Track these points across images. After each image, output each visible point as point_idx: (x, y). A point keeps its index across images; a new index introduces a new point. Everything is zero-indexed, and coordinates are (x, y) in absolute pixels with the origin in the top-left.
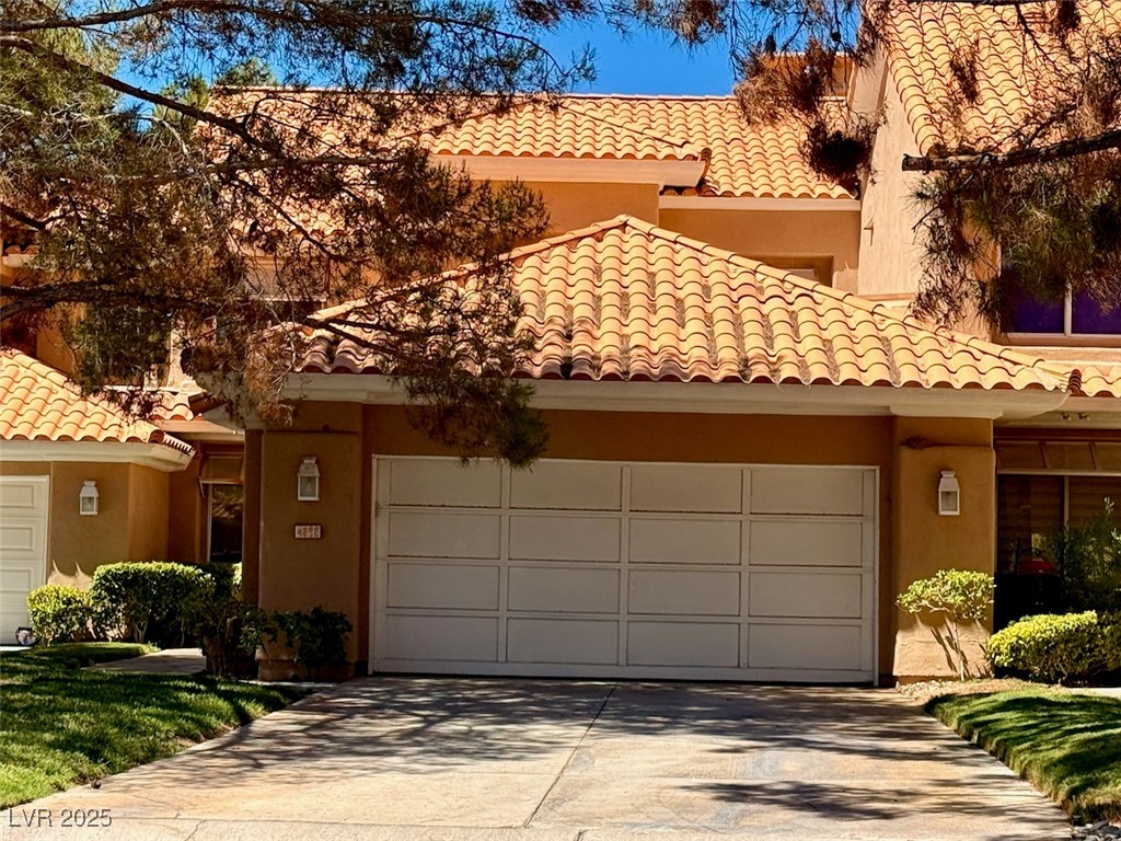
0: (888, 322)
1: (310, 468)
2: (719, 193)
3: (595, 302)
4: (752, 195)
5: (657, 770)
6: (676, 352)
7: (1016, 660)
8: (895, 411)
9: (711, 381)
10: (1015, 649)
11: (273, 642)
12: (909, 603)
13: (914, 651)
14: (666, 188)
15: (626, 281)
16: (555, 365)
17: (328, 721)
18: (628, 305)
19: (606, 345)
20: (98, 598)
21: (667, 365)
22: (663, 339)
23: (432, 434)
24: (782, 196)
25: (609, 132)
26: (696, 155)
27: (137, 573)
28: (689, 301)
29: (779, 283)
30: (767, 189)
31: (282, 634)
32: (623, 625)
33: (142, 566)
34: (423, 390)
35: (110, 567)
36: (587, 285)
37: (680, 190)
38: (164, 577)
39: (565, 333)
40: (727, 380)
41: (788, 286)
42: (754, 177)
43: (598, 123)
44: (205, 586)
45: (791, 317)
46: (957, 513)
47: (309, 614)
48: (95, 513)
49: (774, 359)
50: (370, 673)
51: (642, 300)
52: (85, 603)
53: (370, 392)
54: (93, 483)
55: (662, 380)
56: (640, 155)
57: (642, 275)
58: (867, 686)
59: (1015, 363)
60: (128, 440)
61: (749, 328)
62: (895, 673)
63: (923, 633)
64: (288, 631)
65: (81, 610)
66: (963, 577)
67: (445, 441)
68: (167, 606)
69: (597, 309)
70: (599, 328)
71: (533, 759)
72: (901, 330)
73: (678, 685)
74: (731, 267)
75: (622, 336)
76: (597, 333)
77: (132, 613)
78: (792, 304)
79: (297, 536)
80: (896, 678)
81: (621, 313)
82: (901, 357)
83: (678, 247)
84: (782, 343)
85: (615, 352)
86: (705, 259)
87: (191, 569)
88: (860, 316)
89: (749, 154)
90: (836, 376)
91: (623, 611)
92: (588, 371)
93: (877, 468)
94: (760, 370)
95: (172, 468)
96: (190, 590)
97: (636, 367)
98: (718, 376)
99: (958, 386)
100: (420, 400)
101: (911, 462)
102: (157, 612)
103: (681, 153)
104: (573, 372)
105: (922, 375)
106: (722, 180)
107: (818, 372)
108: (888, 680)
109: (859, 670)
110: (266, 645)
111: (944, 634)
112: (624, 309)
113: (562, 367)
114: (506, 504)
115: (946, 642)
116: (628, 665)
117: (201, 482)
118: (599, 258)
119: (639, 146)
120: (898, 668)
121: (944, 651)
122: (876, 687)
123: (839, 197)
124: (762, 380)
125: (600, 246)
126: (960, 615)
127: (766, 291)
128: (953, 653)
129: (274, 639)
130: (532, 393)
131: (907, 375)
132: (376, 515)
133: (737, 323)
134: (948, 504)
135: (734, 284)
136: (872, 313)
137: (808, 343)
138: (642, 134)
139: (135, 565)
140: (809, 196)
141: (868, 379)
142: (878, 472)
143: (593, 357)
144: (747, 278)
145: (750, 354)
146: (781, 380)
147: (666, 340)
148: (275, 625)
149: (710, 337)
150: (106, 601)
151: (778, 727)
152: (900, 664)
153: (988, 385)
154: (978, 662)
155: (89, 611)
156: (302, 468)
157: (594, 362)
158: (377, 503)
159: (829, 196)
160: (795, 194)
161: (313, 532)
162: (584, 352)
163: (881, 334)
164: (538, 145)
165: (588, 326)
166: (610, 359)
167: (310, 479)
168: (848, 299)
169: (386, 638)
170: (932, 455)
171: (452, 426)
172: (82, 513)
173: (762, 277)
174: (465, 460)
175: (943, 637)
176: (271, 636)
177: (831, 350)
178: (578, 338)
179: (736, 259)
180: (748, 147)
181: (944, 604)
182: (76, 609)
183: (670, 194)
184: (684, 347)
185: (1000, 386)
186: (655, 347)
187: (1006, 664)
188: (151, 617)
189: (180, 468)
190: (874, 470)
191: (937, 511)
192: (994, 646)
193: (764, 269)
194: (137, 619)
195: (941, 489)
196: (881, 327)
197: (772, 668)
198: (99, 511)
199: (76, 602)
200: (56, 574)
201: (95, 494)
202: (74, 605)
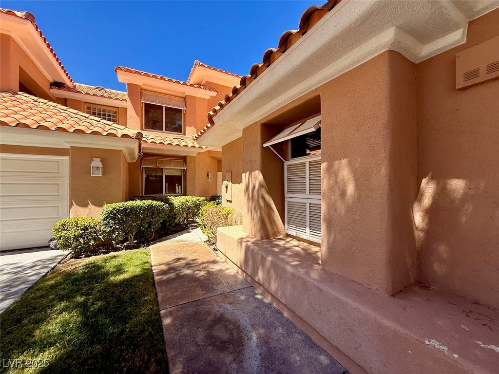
4: (90, 94)
24: (101, 96)
35: (114, 205)
38: (147, 209)
48: (101, 175)
52: (98, 228)
54: (99, 159)
123: (122, 100)
140: (112, 98)
159: (119, 99)
172: (92, 175)
199: (91, 228)
200: (75, 206)
201: (100, 165)
202: (90, 230)
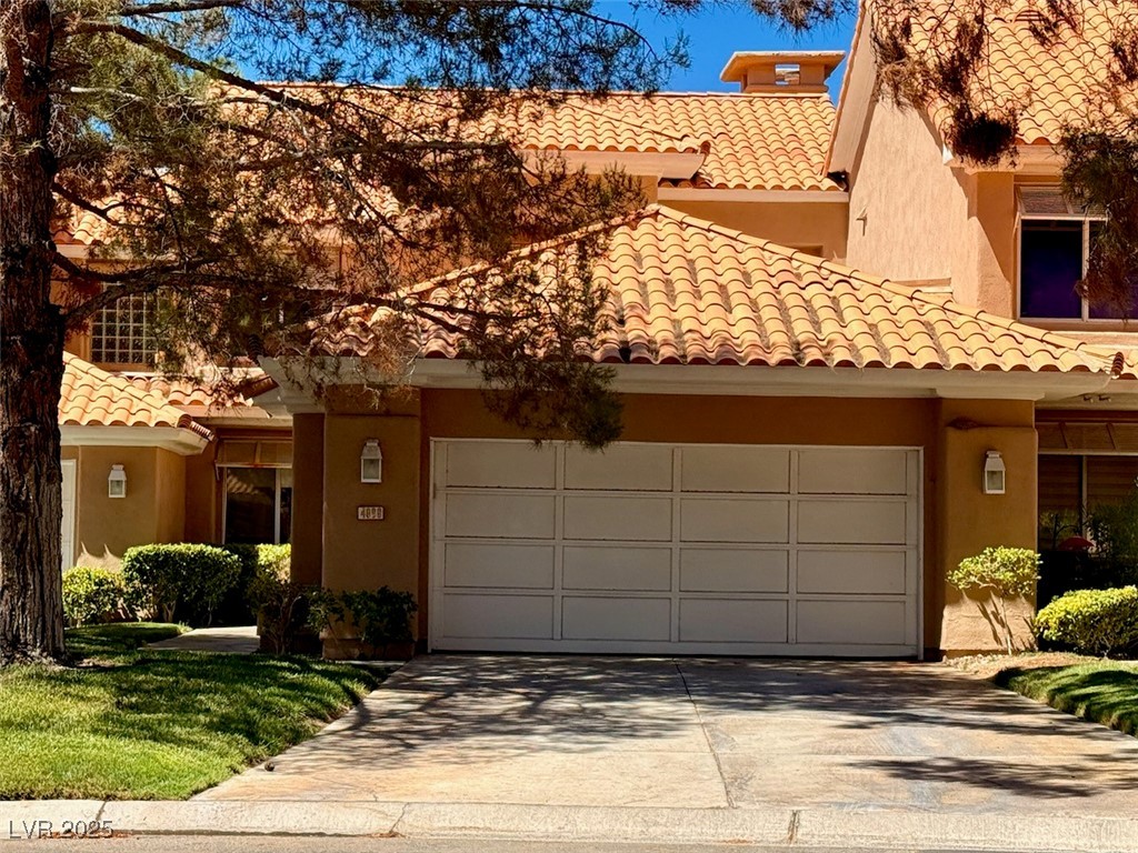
0: (927, 307)
1: (372, 451)
2: (713, 185)
3: (641, 288)
4: (745, 187)
5: (804, 746)
6: (728, 336)
7: (1065, 634)
8: (941, 393)
9: (768, 364)
10: (1063, 623)
11: (340, 622)
12: (959, 580)
13: (960, 625)
14: (663, 180)
15: (667, 268)
16: (614, 349)
17: (436, 699)
18: (673, 291)
19: (659, 329)
20: (130, 580)
21: (723, 349)
22: (714, 323)
23: (506, 417)
24: (773, 188)
25: (608, 126)
26: (696, 148)
27: (167, 555)
28: (732, 288)
29: (816, 269)
30: (758, 182)
31: (348, 614)
32: (675, 602)
33: (172, 548)
34: (501, 373)
35: (140, 548)
36: (631, 272)
37: (675, 182)
38: (194, 559)
39: (617, 317)
40: (784, 363)
41: (824, 273)
42: (744, 170)
43: (596, 117)
44: (232, 568)
45: (833, 302)
46: (1003, 492)
47: (375, 594)
48: (123, 496)
49: (824, 343)
50: (429, 651)
51: (687, 286)
52: (117, 584)
53: (431, 377)
54: (122, 467)
55: (718, 364)
56: (642, 148)
57: (681, 262)
58: (913, 659)
59: (1058, 347)
60: (156, 425)
61: (795, 313)
62: (942, 647)
63: (970, 608)
64: (356, 609)
65: (113, 591)
66: (1011, 553)
67: (519, 424)
68: (196, 587)
69: (644, 294)
70: (648, 313)
71: (674, 737)
72: (940, 315)
73: (738, 660)
74: (766, 253)
75: (674, 321)
76: (648, 318)
77: (163, 594)
78: (831, 290)
79: (360, 517)
80: (944, 652)
81: (669, 300)
82: (947, 341)
83: (711, 235)
84: (829, 328)
85: (670, 336)
86: (739, 246)
87: (218, 550)
88: (899, 301)
89: (737, 148)
90: (887, 359)
91: (675, 589)
92: (647, 355)
93: (921, 449)
94: (813, 354)
95: (188, 452)
96: (218, 570)
97: (693, 350)
98: (774, 359)
99: (1006, 368)
100: (497, 384)
101: (957, 442)
102: (186, 592)
103: (681, 146)
104: (633, 356)
105: (969, 357)
106: (714, 173)
107: (870, 355)
108: (934, 654)
109: (904, 644)
110: (333, 624)
111: (990, 609)
112: (671, 296)
113: (621, 351)
114: (560, 486)
115: (991, 617)
116: (680, 641)
117: (217, 465)
118: (637, 245)
119: (640, 140)
120: (946, 642)
121: (989, 626)
122: (922, 662)
123: (828, 189)
124: (816, 363)
125: (636, 234)
126: (1006, 591)
127: (804, 278)
128: (998, 627)
129: (341, 618)
130: (613, 376)
131: (956, 358)
132: (434, 497)
133: (782, 308)
134: (993, 484)
135: (772, 271)
136: (911, 298)
137: (855, 328)
138: (641, 127)
139: (165, 546)
140: (800, 188)
141: (919, 362)
142: (922, 452)
143: (649, 341)
144: (783, 265)
145: (801, 338)
146: (835, 363)
147: (717, 325)
148: (342, 605)
149: (758, 321)
150: (136, 582)
151: (874, 702)
152: (947, 638)
153: (1035, 368)
154: (1024, 635)
155: (119, 592)
156: (365, 451)
157: (650, 345)
158: (435, 485)
159: (819, 188)
160: (786, 186)
161: (376, 514)
162: (639, 337)
163: (923, 319)
164: (542, 138)
165: (639, 311)
166: (666, 343)
167: (373, 462)
168: (886, 285)
169: (445, 617)
170: (977, 436)
171: (526, 409)
172: (110, 496)
173: (798, 264)
174: (538, 442)
175: (989, 612)
176: (337, 616)
177: (878, 333)
178: (631, 323)
179: (770, 247)
180: (734, 142)
181: (992, 580)
182: (108, 590)
183: (667, 186)
184: (736, 331)
185: (1045, 368)
186: (707, 331)
187: (1054, 638)
188: (180, 599)
189: (196, 452)
190: (918, 451)
191: (982, 489)
192: (1042, 620)
193: (799, 256)
194: (167, 599)
195: (988, 468)
196: (921, 312)
197: (819, 643)
198: (127, 494)
199: (108, 583)
200: (85, 555)
201: (123, 478)
202: (106, 586)
